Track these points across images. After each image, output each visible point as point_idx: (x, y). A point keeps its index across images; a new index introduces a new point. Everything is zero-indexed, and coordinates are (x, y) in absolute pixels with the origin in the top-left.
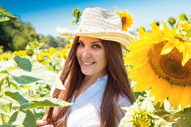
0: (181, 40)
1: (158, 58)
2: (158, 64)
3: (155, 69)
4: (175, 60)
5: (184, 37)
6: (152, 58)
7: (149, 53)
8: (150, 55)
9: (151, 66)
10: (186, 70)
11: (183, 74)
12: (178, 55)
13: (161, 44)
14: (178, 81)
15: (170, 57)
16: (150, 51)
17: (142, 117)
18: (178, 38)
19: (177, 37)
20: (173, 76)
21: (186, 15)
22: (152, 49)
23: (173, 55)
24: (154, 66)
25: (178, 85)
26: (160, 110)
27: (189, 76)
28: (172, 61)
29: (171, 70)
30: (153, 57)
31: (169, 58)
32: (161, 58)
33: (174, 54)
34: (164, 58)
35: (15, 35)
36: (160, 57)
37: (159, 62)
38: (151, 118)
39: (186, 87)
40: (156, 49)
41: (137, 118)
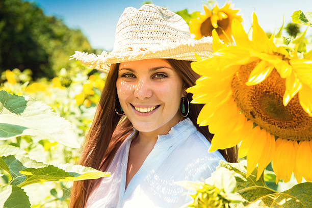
0: (284, 58)
1: (247, 91)
2: (249, 102)
3: (245, 111)
4: (276, 94)
5: (290, 52)
6: (237, 91)
7: (232, 83)
8: (235, 85)
9: (237, 106)
10: (296, 113)
11: (292, 120)
12: (280, 85)
13: (250, 66)
14: (286, 132)
15: (267, 89)
16: (234, 79)
17: (208, 197)
18: (279, 54)
19: (279, 52)
20: (276, 124)
21: (304, 14)
22: (237, 75)
23: (272, 86)
24: (243, 105)
25: (288, 140)
26: (256, 186)
27: (302, 123)
28: (271, 95)
29: (271, 112)
30: (239, 89)
31: (266, 92)
32: (253, 91)
33: (274, 84)
34: (257, 92)
35: (54, 49)
36: (251, 89)
37: (249, 98)
38: (225, 200)
39: (302, 144)
40: (244, 75)
41: (199, 199)
